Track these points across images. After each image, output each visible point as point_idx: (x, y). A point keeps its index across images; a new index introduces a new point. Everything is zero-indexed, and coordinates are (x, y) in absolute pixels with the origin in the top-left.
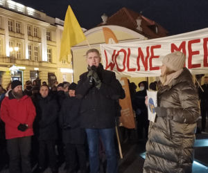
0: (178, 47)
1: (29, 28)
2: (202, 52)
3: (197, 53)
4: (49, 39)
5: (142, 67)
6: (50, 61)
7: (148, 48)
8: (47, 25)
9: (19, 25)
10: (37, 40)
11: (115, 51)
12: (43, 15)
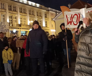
1: (37, 13)
4: (46, 17)
6: (46, 26)
9: (33, 12)
10: (41, 17)
11: (72, 15)
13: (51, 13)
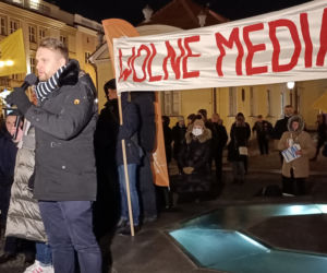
0: (227, 38)
1: (32, 30)
2: (270, 47)
3: (262, 47)
5: (172, 74)
7: (179, 41)
8: (61, 25)
9: (14, 25)
11: (134, 49)
12: (55, 9)
13: (83, 34)
